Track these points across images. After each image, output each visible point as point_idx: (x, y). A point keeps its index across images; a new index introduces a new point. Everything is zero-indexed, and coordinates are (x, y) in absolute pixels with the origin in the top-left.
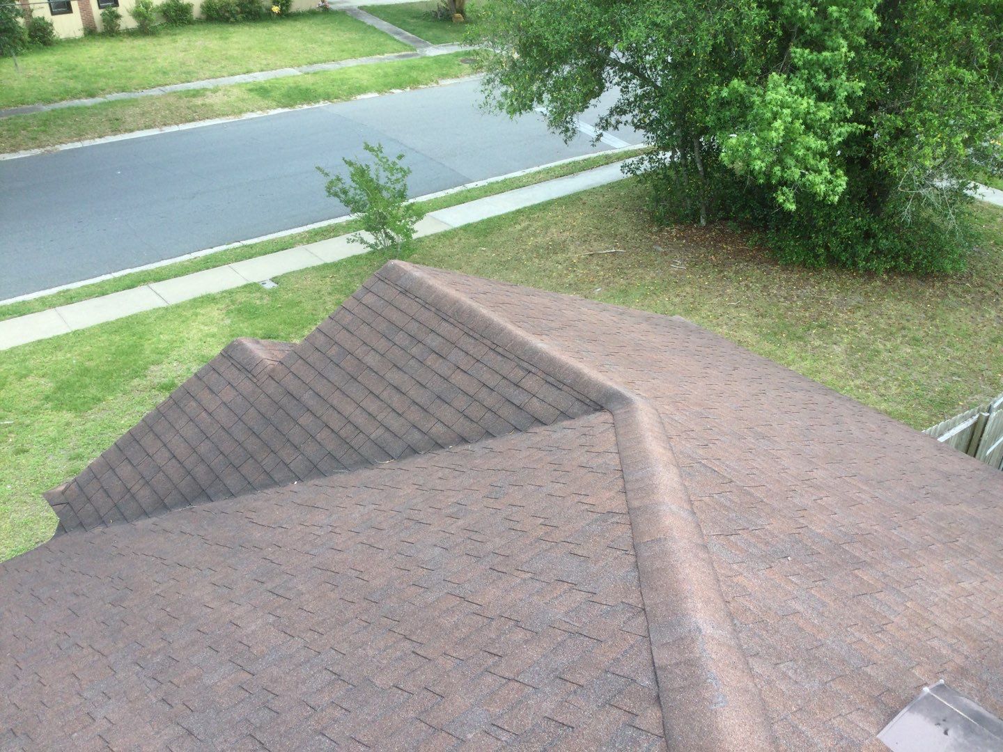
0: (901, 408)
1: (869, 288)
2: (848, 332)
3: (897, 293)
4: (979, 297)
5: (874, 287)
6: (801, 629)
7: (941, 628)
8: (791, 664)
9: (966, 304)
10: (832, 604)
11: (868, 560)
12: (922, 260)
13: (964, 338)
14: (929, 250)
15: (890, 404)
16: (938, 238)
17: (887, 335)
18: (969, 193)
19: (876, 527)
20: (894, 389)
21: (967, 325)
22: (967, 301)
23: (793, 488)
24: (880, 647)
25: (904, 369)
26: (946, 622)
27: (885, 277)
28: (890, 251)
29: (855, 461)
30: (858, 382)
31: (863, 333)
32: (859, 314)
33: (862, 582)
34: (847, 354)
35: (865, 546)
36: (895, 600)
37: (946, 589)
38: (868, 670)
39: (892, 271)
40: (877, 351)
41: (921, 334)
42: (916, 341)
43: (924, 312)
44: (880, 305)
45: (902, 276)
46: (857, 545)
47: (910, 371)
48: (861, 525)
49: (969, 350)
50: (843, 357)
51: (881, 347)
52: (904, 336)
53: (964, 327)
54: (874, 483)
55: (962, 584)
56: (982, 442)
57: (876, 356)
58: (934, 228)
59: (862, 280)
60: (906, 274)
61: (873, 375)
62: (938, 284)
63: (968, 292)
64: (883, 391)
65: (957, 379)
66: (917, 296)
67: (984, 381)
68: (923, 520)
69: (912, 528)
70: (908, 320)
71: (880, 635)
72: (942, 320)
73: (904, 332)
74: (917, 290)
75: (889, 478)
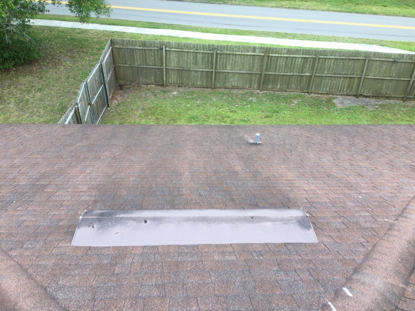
0: (48, 117)
1: (10, 76)
2: (11, 97)
3: (22, 74)
4: (54, 63)
5: (12, 75)
6: (28, 226)
7: (83, 192)
8: (28, 242)
9: (51, 68)
10: (38, 208)
11: (48, 183)
12: (25, 56)
13: (57, 81)
14: (25, 52)
15: (44, 118)
16: (26, 46)
17: (28, 92)
18: (27, 23)
19: (47, 169)
20: (42, 112)
21: (55, 76)
22: (50, 67)
23: (7, 172)
24: (62, 213)
25: (41, 102)
26: (84, 188)
27: (14, 69)
28: (10, 57)
29: (31, 148)
30: (27, 115)
31: (18, 95)
32: (12, 88)
33: (48, 193)
34: (16, 106)
35: (45, 178)
36: (63, 192)
37: (81, 177)
38: (61, 224)
39: (15, 65)
40: (28, 100)
41: (40, 86)
42: (40, 90)
43: (37, 77)
44: (18, 81)
45: (21, 66)
46: (41, 180)
47: (44, 102)
48: (41, 171)
49: (61, 85)
50: (15, 108)
51: (28, 97)
52: (35, 90)
53: (55, 77)
54: (41, 152)
55: (86, 172)
56: (81, 117)
57: (28, 102)
58: (22, 43)
59: (5, 74)
60: (21, 65)
61: (31, 110)
62: (36, 64)
63: (49, 63)
64: (38, 114)
65: (62, 97)
66: (31, 72)
67: (72, 94)
68: (65, 156)
69: (62, 162)
70: (33, 83)
71: (61, 208)
72: (45, 78)
73: (34, 88)
74: (30, 69)
75: (47, 148)
